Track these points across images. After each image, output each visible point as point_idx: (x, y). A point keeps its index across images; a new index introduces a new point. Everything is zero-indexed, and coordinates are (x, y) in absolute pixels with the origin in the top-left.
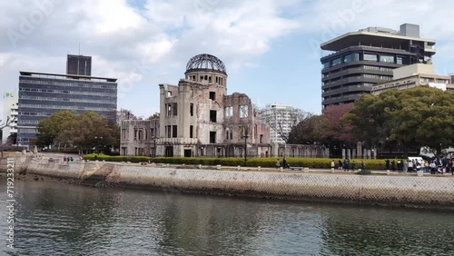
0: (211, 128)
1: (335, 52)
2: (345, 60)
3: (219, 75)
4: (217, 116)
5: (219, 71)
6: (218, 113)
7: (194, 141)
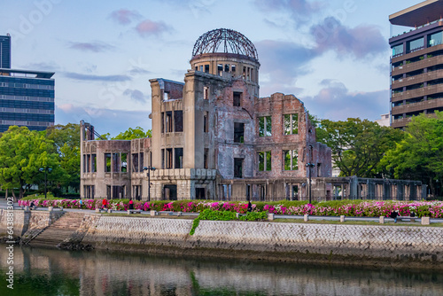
0: (236, 151)
1: (414, 29)
2: (432, 42)
3: (247, 64)
4: (246, 133)
5: (247, 58)
6: (247, 128)
7: (211, 173)
